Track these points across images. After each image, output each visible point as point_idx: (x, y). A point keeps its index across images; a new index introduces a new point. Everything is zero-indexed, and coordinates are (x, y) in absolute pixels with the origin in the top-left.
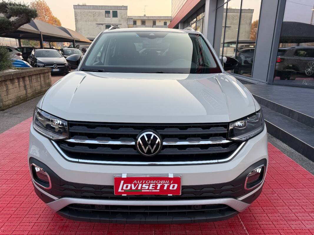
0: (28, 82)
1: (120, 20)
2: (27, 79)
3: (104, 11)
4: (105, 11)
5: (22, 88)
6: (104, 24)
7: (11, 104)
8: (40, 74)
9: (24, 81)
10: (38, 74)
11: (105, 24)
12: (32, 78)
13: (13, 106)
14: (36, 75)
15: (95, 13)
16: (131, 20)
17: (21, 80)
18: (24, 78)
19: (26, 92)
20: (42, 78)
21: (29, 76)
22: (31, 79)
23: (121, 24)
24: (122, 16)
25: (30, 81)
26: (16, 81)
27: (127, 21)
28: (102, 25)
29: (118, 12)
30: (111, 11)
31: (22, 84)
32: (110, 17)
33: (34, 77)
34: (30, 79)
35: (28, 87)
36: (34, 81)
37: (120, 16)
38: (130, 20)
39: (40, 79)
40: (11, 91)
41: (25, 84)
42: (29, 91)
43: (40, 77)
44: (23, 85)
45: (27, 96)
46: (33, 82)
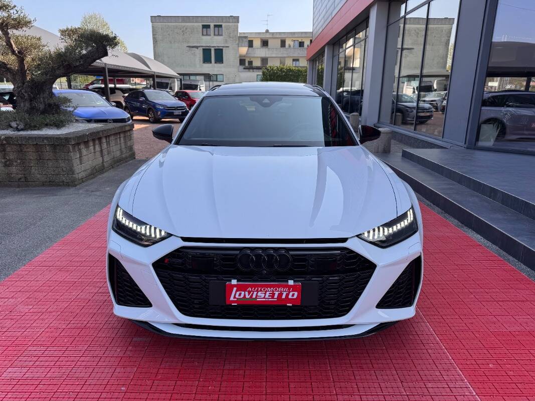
0: (105, 146)
1: (226, 40)
2: (104, 140)
3: (200, 25)
4: (203, 25)
5: (98, 154)
6: (200, 47)
7: (85, 176)
8: (119, 133)
9: (100, 144)
10: (117, 133)
11: (202, 46)
12: (111, 139)
13: (87, 180)
14: (115, 134)
15: (186, 29)
16: (245, 40)
17: (97, 142)
18: (100, 139)
19: (103, 160)
20: (122, 139)
21: (106, 137)
22: (109, 142)
23: (228, 47)
24: (230, 34)
25: (108, 143)
26: (91, 144)
27: (237, 42)
28: (198, 49)
29: (223, 26)
30: (212, 25)
31: (98, 148)
32: (210, 35)
33: (112, 138)
34: (108, 140)
35: (105, 152)
36: (112, 143)
37: (226, 33)
38: (242, 40)
39: (120, 140)
40: (85, 158)
41: (101, 149)
42: (106, 158)
43: (120, 138)
44: (99, 150)
45: (103, 166)
46: (111, 145)
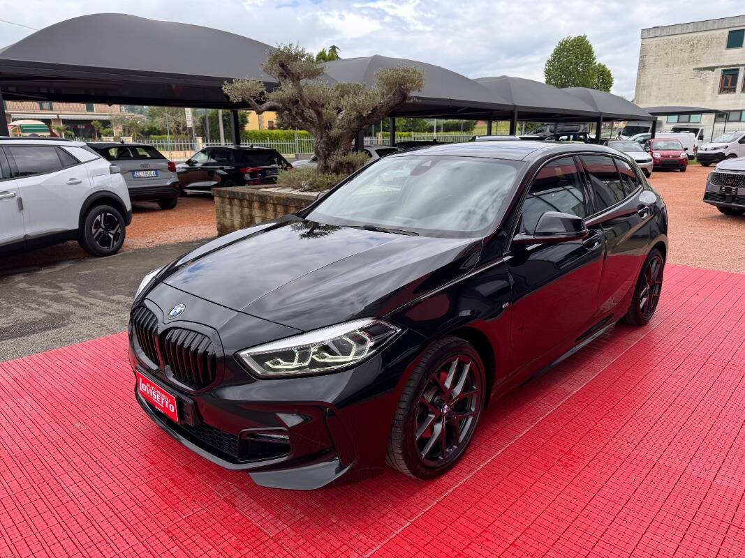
3: (726, 32)
4: (730, 31)
6: (717, 67)
11: (722, 67)
15: (699, 41)
28: (713, 71)
